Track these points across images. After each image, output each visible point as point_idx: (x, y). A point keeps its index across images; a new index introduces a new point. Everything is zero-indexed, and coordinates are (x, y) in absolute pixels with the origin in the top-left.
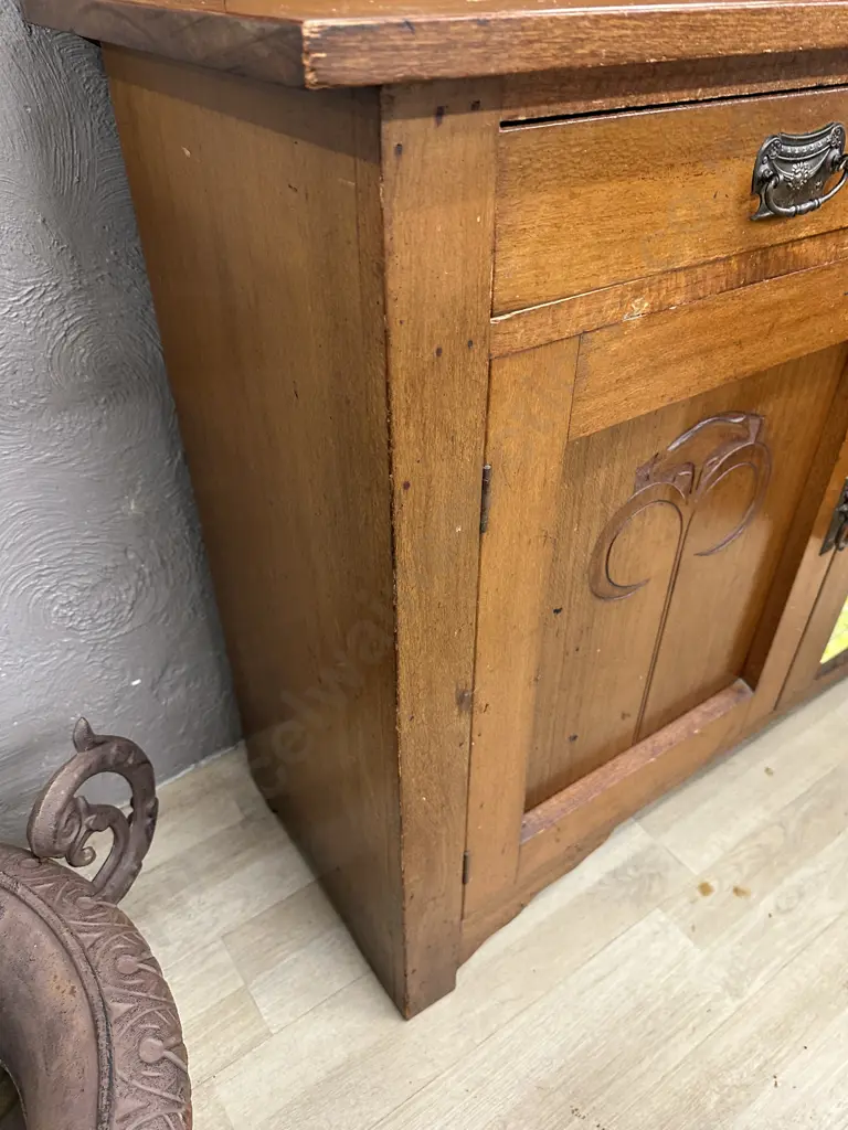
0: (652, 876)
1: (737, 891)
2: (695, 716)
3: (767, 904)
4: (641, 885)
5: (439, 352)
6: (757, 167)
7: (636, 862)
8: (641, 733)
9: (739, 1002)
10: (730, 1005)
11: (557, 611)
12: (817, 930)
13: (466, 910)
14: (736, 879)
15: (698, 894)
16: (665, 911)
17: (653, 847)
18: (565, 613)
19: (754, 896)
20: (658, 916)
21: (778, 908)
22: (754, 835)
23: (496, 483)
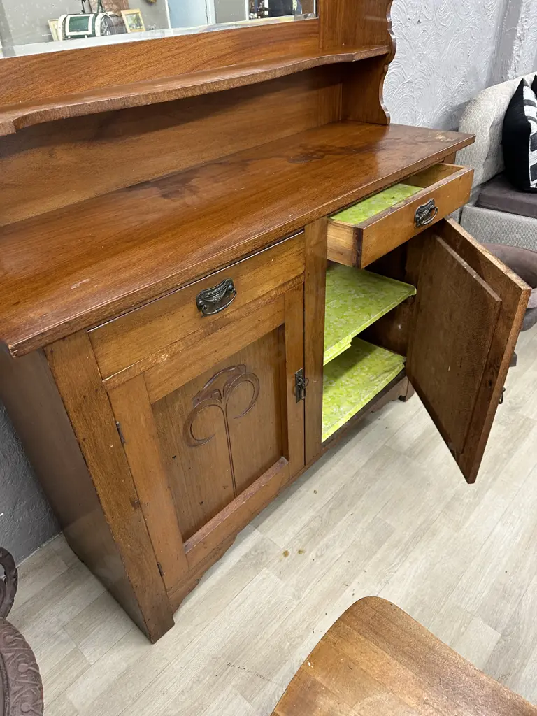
0: (262, 553)
1: (299, 552)
2: (263, 479)
3: (312, 555)
4: (257, 559)
5: (84, 397)
6: (197, 303)
7: (255, 549)
8: (237, 492)
9: (299, 601)
10: (296, 603)
11: (174, 457)
12: (334, 561)
13: (167, 588)
14: (300, 547)
15: (283, 557)
16: (268, 568)
17: (263, 539)
18: (178, 457)
19: (307, 552)
20: (265, 570)
21: (317, 556)
22: (308, 524)
23: (123, 427)
